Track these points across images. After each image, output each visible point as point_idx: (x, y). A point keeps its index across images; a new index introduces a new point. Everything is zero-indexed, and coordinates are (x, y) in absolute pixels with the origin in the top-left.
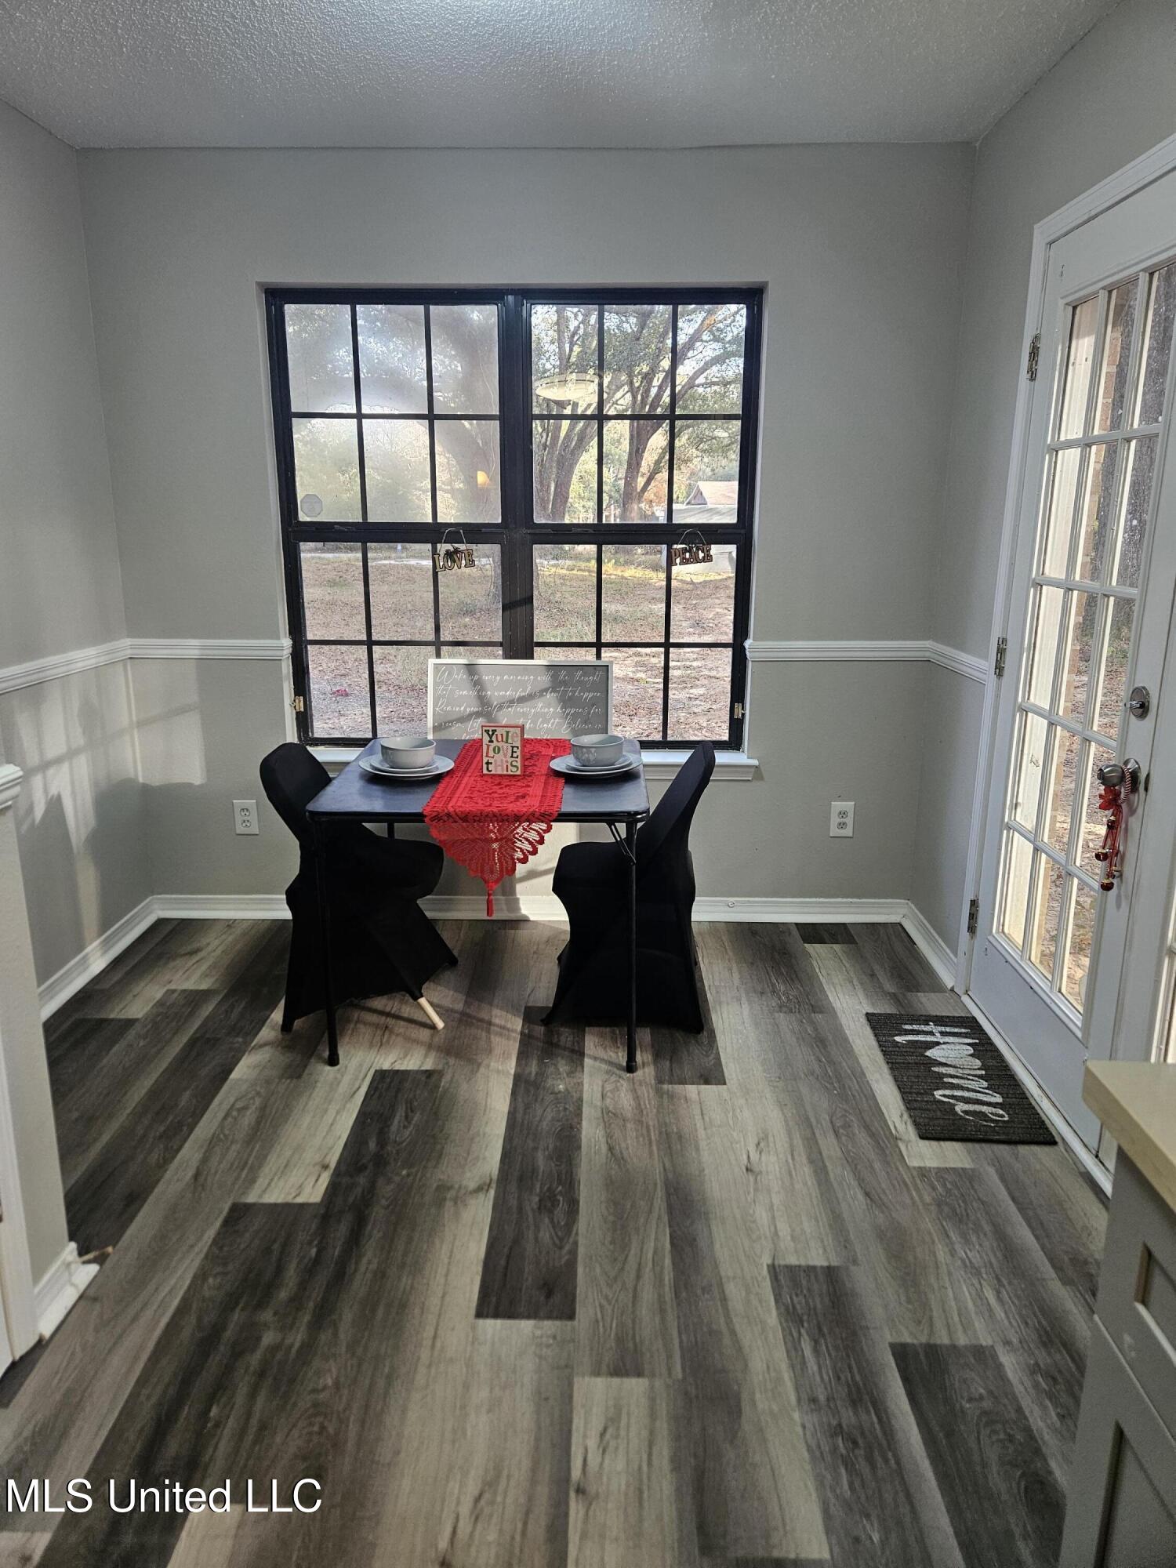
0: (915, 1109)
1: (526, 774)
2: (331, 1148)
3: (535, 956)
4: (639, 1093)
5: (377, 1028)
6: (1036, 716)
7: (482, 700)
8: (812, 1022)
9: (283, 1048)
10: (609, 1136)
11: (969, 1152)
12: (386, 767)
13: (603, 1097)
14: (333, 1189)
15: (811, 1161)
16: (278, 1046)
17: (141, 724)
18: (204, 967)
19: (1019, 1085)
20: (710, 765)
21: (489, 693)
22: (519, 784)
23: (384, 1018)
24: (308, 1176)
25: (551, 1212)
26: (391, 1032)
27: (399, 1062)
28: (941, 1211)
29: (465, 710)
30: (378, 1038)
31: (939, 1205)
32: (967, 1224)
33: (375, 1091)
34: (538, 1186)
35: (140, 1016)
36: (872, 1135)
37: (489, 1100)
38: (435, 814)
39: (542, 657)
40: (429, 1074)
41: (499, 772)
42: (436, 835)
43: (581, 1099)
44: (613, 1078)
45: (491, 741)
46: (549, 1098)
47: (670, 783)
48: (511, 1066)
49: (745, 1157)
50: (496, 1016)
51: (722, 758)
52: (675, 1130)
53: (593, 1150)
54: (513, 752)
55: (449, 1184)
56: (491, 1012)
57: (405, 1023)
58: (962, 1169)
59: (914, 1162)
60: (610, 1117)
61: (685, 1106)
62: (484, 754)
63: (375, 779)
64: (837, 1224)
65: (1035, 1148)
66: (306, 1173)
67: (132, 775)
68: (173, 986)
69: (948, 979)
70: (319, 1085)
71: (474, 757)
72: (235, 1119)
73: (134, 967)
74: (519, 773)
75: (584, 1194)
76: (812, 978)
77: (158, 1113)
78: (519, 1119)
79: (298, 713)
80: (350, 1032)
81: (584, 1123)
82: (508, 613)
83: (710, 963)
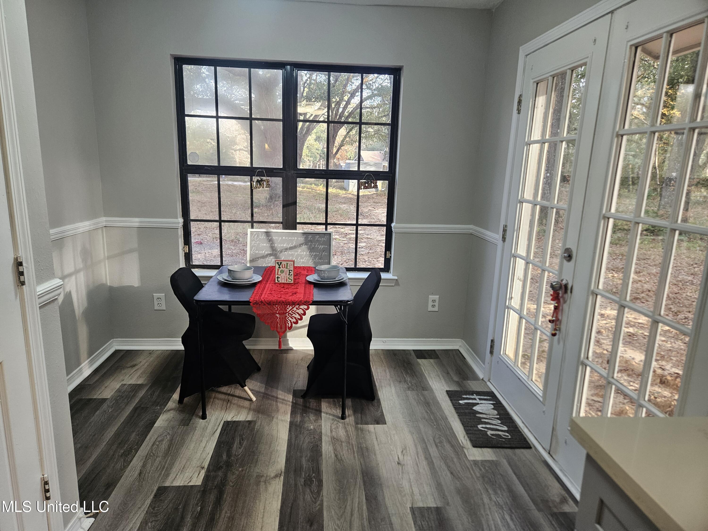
0: (470, 434)
1: (296, 283)
2: (205, 459)
3: (297, 366)
4: (348, 429)
5: (224, 401)
6: (520, 259)
7: (273, 248)
8: (423, 395)
9: (179, 411)
10: (335, 450)
11: (494, 453)
12: (230, 279)
13: (331, 431)
14: (207, 478)
15: (426, 459)
16: (176, 411)
17: (109, 258)
18: (139, 373)
19: (514, 422)
20: (379, 279)
21: (276, 245)
22: (293, 287)
23: (227, 396)
24: (195, 472)
25: (310, 486)
26: (231, 403)
27: (235, 417)
28: (484, 480)
29: (265, 253)
30: (224, 406)
31: (483, 477)
32: (495, 486)
33: (225, 431)
34: (303, 474)
35: (109, 397)
36: (452, 446)
37: (278, 435)
38: (255, 302)
39: (300, 229)
40: (250, 422)
41: (283, 282)
42: (255, 311)
43: (321, 433)
44: (335, 423)
45: (279, 268)
46: (306, 432)
47: (360, 287)
48: (288, 418)
49: (397, 458)
50: (280, 394)
51: (384, 275)
52: (365, 446)
53: (328, 457)
54: (289, 273)
55: (261, 475)
56: (277, 392)
57: (238, 399)
58: (492, 460)
59: (471, 458)
60: (335, 440)
61: (369, 435)
62: (276, 274)
63: (225, 285)
64: (439, 487)
65: (523, 450)
66: (194, 471)
67: (105, 282)
68: (124, 382)
69: (481, 375)
70: (197, 429)
71: (270, 275)
72: (158, 445)
73: (105, 373)
74: (292, 282)
75: (325, 478)
76: (422, 375)
77: (120, 444)
78: (293, 442)
79: (185, 253)
80: (211, 403)
81: (323, 444)
82: (285, 209)
83: (376, 368)
